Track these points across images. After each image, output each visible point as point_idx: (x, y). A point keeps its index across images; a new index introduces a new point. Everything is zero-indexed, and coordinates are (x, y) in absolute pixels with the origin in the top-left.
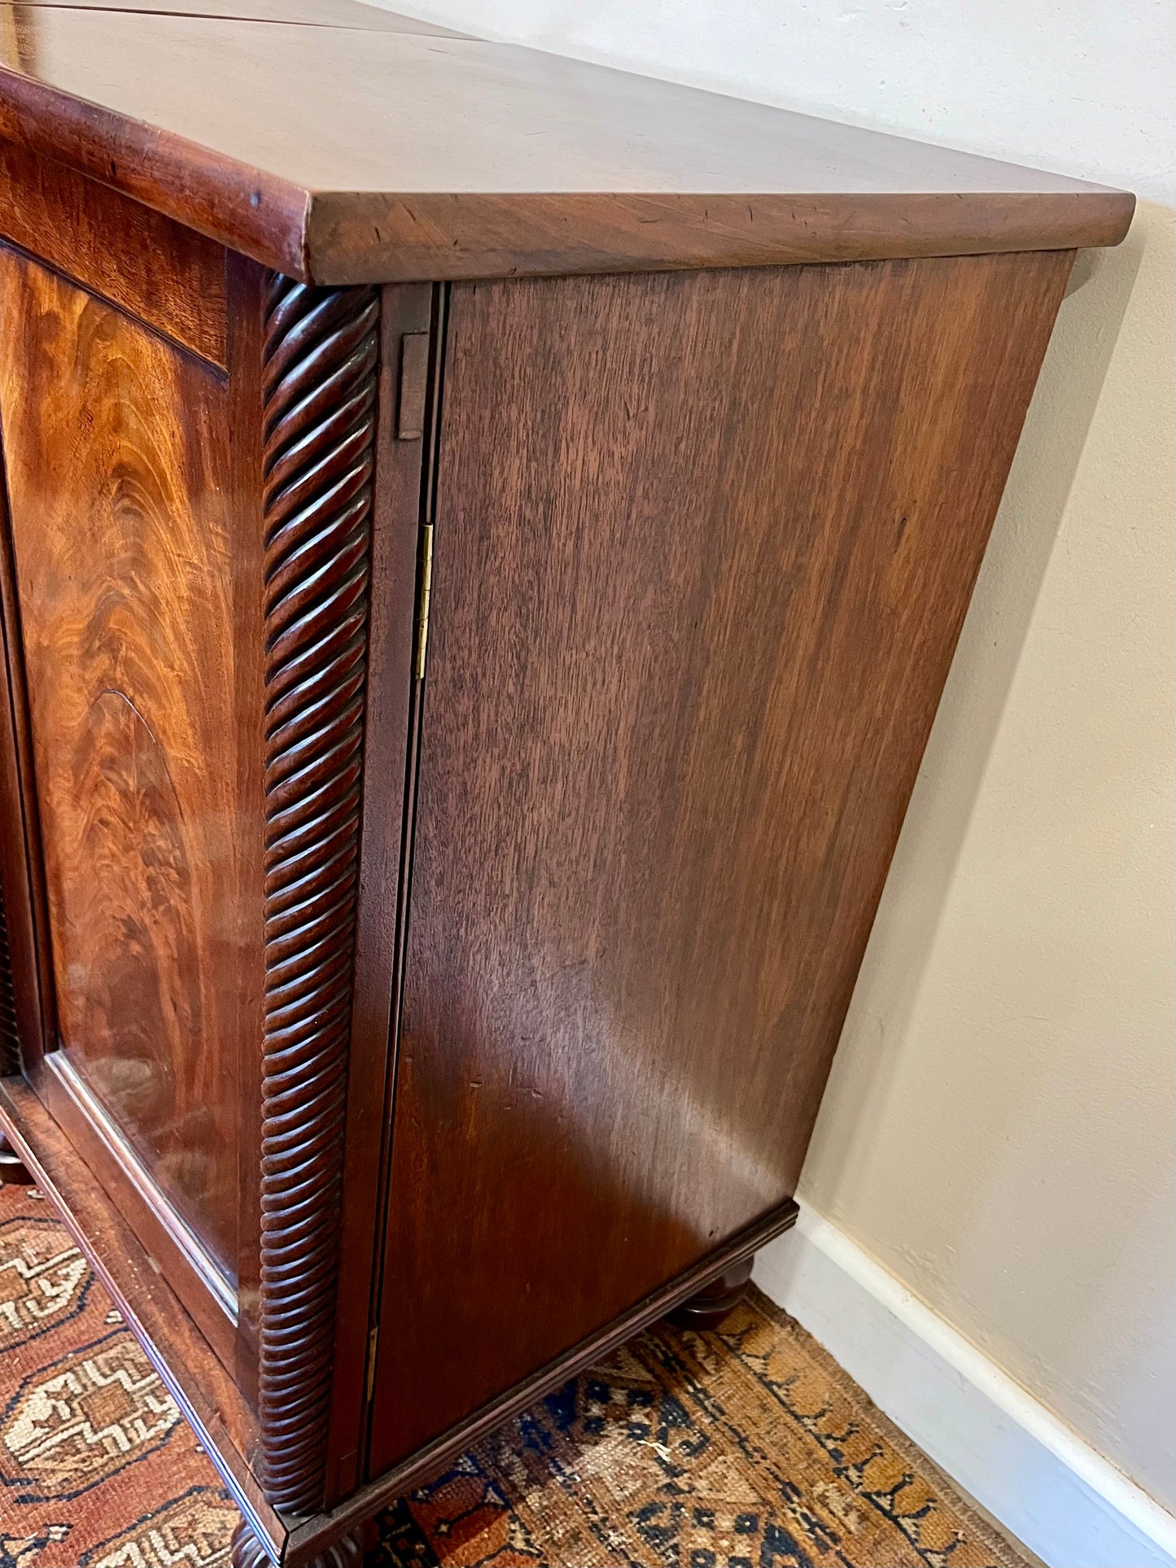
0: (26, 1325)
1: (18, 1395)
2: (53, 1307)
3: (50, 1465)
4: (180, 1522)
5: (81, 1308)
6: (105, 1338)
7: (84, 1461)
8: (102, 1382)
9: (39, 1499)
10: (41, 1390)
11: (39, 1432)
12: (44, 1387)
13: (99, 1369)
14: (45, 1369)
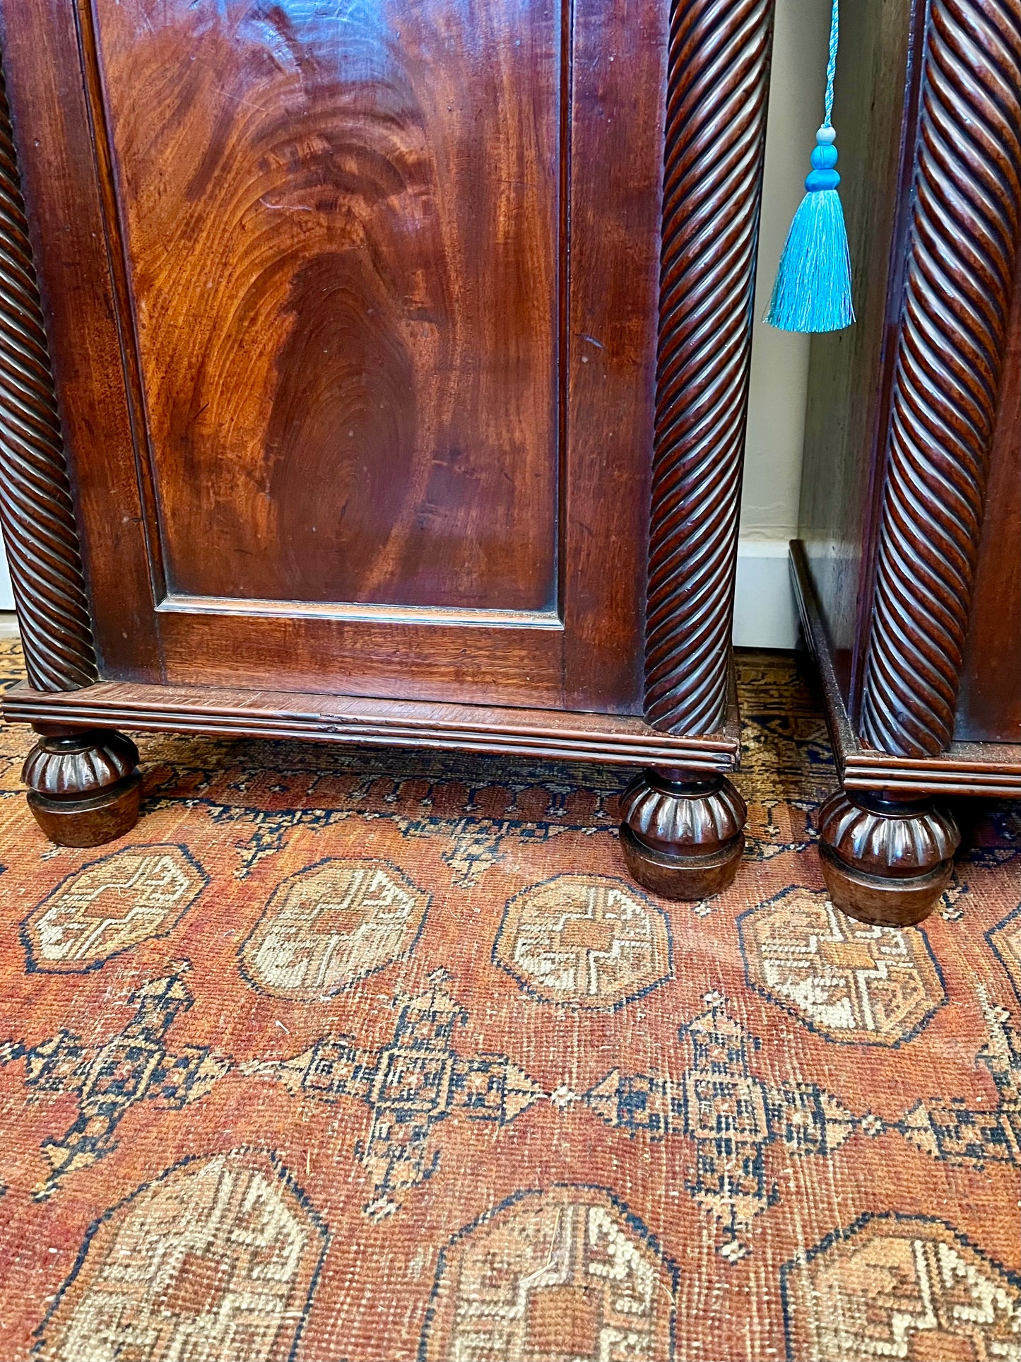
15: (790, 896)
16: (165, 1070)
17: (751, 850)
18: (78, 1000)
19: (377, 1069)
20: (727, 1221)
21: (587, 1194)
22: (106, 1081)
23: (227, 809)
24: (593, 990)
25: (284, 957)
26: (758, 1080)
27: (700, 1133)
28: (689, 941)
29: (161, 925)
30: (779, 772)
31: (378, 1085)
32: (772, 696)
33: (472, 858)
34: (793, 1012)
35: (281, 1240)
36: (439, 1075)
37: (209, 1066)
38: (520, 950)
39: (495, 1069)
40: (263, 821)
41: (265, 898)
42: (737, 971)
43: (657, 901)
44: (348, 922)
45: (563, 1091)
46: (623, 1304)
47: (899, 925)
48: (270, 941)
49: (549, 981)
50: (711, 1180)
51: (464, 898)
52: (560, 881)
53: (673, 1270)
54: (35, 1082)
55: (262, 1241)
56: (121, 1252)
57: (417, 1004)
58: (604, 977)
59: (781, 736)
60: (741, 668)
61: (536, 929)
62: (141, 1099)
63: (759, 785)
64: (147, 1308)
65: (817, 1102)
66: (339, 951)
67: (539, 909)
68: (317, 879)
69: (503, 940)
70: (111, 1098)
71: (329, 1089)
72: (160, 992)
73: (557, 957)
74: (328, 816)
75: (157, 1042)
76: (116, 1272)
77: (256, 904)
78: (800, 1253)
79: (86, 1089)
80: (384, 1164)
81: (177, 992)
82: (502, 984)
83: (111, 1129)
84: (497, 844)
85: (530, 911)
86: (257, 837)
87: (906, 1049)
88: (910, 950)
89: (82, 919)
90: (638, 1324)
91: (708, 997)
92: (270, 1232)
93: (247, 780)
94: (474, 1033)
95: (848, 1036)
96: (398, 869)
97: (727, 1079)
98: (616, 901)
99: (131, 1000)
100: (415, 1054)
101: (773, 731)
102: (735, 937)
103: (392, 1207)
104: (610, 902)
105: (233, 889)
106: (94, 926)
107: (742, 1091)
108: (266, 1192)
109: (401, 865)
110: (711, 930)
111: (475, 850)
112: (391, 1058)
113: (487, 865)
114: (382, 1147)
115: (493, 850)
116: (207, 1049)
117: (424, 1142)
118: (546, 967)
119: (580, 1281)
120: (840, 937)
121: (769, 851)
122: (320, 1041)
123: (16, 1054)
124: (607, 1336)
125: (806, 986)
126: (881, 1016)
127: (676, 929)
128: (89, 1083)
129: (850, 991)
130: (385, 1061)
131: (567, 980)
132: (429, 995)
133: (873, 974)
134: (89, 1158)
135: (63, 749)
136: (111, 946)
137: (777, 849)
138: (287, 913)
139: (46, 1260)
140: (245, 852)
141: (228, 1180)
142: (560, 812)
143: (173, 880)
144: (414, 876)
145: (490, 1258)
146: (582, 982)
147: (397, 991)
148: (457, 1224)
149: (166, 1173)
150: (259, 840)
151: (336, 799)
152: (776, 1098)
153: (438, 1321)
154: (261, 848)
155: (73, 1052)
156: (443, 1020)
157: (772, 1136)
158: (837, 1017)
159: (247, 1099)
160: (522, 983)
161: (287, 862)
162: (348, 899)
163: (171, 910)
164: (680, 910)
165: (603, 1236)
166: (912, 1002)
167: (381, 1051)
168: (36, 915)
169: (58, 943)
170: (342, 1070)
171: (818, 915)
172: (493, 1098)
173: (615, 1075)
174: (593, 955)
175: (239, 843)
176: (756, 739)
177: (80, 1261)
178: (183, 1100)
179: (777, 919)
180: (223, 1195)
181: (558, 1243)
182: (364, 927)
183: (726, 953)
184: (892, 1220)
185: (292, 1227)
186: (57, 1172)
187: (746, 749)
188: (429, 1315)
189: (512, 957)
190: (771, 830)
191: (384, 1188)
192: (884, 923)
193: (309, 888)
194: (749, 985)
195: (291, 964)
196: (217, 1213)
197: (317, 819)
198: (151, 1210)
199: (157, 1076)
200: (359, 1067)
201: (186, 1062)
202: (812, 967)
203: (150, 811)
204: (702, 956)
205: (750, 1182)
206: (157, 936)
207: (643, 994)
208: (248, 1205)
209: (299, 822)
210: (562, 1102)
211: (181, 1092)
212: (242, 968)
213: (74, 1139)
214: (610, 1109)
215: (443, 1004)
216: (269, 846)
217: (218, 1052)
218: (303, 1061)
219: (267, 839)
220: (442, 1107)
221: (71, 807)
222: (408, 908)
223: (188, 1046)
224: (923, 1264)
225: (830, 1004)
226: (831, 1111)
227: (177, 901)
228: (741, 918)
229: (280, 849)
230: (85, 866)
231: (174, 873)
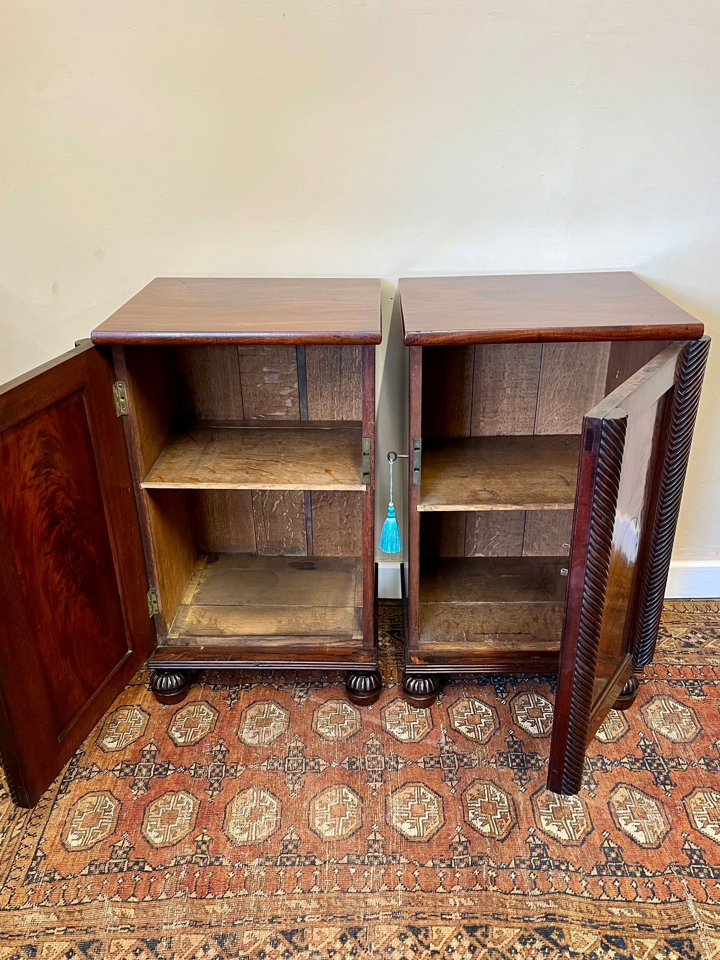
0: (493, 719)
1: (519, 727)
2: (490, 712)
3: (549, 728)
5: (494, 708)
6: (510, 707)
7: (551, 722)
8: (526, 712)
10: (520, 723)
11: (535, 727)
13: (520, 711)
14: (513, 720)
15: (395, 701)
16: (228, 770)
17: (385, 686)
18: (195, 754)
19: (285, 763)
20: (374, 788)
21: (342, 786)
22: (214, 774)
23: (215, 686)
24: (340, 736)
25: (251, 735)
26: (383, 755)
27: (369, 769)
28: (366, 718)
29: (209, 730)
30: (395, 656)
31: (286, 767)
32: (396, 622)
33: (300, 697)
34: (393, 736)
35: (272, 804)
36: (302, 763)
37: (239, 767)
38: (319, 726)
39: (316, 760)
40: (230, 689)
41: (239, 717)
42: (379, 726)
43: (357, 706)
44: (267, 722)
45: (334, 763)
46: (351, 806)
47: (424, 708)
48: (245, 730)
49: (328, 734)
50: (371, 780)
51: (300, 711)
52: (328, 702)
53: (362, 799)
54: (194, 776)
55: (267, 805)
56: (234, 811)
57: (292, 745)
58: (343, 732)
59: (397, 639)
60: (386, 608)
61: (323, 719)
62: (225, 777)
63: (389, 661)
64: (245, 821)
65: (397, 759)
66: (267, 732)
67: (323, 712)
68: (253, 709)
69: (313, 723)
70: (216, 778)
71: (274, 769)
72: (219, 749)
73: (330, 727)
74: (251, 686)
75: (223, 763)
76: (234, 815)
77: (237, 719)
78: (390, 793)
79: (209, 776)
80: (292, 786)
81: (223, 749)
82: (315, 736)
83: (220, 785)
84: (308, 692)
85: (320, 714)
86: (230, 696)
87: (421, 743)
88: (426, 715)
89: (184, 729)
90: (354, 809)
91: (371, 735)
92: (269, 803)
93: (219, 674)
94: (308, 751)
95: (406, 741)
96: (278, 703)
97: (375, 756)
98: (345, 708)
99: (211, 752)
100: (294, 758)
101: (395, 638)
102: (379, 716)
103: (296, 794)
104: (344, 708)
105: (228, 715)
106: (189, 731)
107: (379, 758)
108: (265, 795)
109: (279, 701)
110: (372, 715)
111: (301, 694)
112: (288, 760)
113: (305, 699)
114: (291, 782)
115: (306, 693)
116: (238, 763)
117: (301, 780)
118: (327, 730)
119: (341, 803)
120: (408, 713)
121: (390, 686)
122: (268, 758)
123: (185, 770)
124: (348, 813)
125: (397, 729)
126: (416, 735)
127: (363, 715)
128: (209, 775)
129: (409, 729)
130: (287, 761)
131: (333, 734)
132: (295, 742)
133: (415, 723)
134: (217, 792)
135: (167, 676)
136: (198, 737)
137: (393, 685)
138: (247, 721)
139: (217, 815)
140: (227, 702)
141: (255, 793)
142: (326, 677)
143: (208, 714)
144: (284, 705)
145: (321, 802)
146: (337, 734)
147: (286, 742)
148: (312, 796)
149: (238, 793)
150: (231, 697)
151: (251, 679)
152: (387, 759)
153: (311, 815)
154: (232, 700)
155: (201, 767)
156: (301, 748)
157: (385, 768)
158: (405, 736)
159: (253, 775)
160: (320, 736)
161: (242, 704)
162: (265, 715)
163: (211, 723)
164: (364, 708)
165: (346, 794)
166: (424, 730)
167: (285, 759)
168: (170, 729)
169: (180, 737)
170: (276, 764)
171: (403, 707)
172: (317, 767)
173: (347, 758)
174: (340, 725)
175: (225, 699)
176: (389, 641)
177: (225, 814)
178: (236, 776)
179: (391, 709)
180: (255, 796)
181: (336, 797)
182: (272, 724)
183: (376, 721)
184: (411, 783)
185: (273, 801)
186: (212, 796)
187: (386, 646)
188: (309, 814)
189: (317, 728)
190: (391, 679)
191: (293, 791)
192: (420, 708)
193: (252, 712)
194: (383, 730)
195: (254, 737)
196: (255, 800)
197: (247, 687)
198: (239, 801)
199: (227, 771)
200: (280, 763)
201: (233, 767)
202: (399, 723)
203: (190, 689)
204: (370, 722)
205: (380, 779)
206: (210, 732)
207: (354, 735)
208: (262, 798)
209: (242, 689)
210: (334, 766)
211: (235, 775)
212: (239, 739)
213: (211, 788)
214: (346, 766)
215: (299, 744)
216: (235, 699)
217: (241, 763)
218: (266, 763)
219: (233, 696)
220: (304, 771)
221: (171, 693)
222: (284, 716)
223: (232, 763)
224: (416, 791)
225: (403, 733)
226: (400, 761)
227: (212, 720)
228: (380, 710)
229: (239, 699)
230: (177, 711)
231: (207, 710)
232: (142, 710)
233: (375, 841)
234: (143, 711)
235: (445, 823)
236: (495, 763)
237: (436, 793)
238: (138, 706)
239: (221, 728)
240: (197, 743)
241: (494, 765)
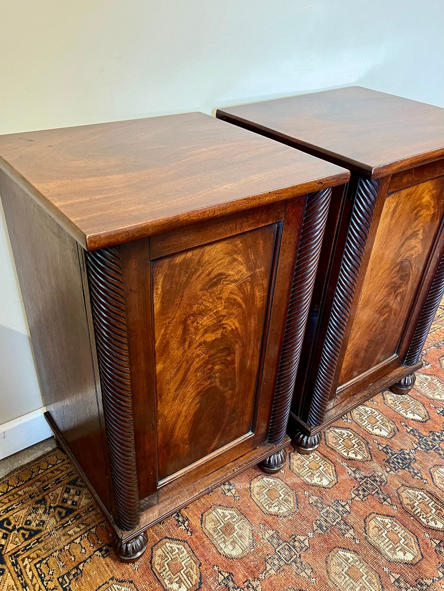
0: (357, 437)
1: (375, 435)
2: (350, 433)
3: (389, 427)
4: (393, 406)
5: (349, 428)
6: (356, 423)
7: (386, 422)
8: (367, 422)
9: (397, 428)
10: (373, 432)
11: (382, 430)
12: (372, 431)
13: (364, 423)
14: (367, 432)
15: (291, 457)
19: (279, 556)
20: (352, 537)
21: (335, 550)
24: (290, 507)
25: (231, 548)
26: (329, 506)
27: (333, 524)
28: (289, 482)
29: (196, 562)
31: (284, 559)
33: (229, 490)
36: (290, 548)
38: (267, 508)
39: (296, 539)
41: (204, 536)
42: (303, 483)
44: (230, 527)
45: (309, 534)
47: (314, 452)
48: (222, 545)
49: (281, 511)
50: (343, 531)
51: (242, 503)
52: (252, 483)
53: (355, 552)
57: (267, 536)
58: (288, 503)
61: (263, 500)
65: (340, 503)
67: (258, 494)
68: (207, 521)
69: (261, 508)
71: (279, 568)
72: (222, 577)
73: (275, 504)
75: (238, 588)
77: (205, 539)
78: (364, 534)
80: (304, 573)
81: (225, 575)
82: (274, 518)
84: (229, 482)
85: (257, 496)
87: (339, 481)
88: (320, 457)
89: (175, 577)
91: (305, 494)
94: (283, 534)
95: (331, 485)
96: (220, 505)
97: (326, 510)
98: (267, 481)
99: (220, 584)
100: (281, 547)
102: (294, 475)
103: (314, 579)
105: (195, 539)
106: (181, 576)
107: (330, 510)
109: (218, 503)
110: (290, 476)
112: (278, 552)
113: (234, 490)
114: (299, 570)
116: (248, 580)
117: (304, 563)
118: (277, 508)
119: (349, 565)
120: (308, 462)
122: (266, 560)
126: (330, 477)
127: (284, 481)
130: (279, 554)
131: (284, 509)
132: (266, 532)
133: (322, 468)
136: (195, 577)
138: (215, 536)
140: (181, 527)
143: (178, 549)
144: (225, 505)
145: (335, 574)
146: (286, 507)
147: (261, 536)
148: (325, 572)
150: (179, 521)
152: (335, 507)
154: (183, 523)
158: (325, 482)
160: (277, 516)
161: (194, 522)
162: (221, 522)
163: (191, 556)
164: (279, 475)
165: (344, 555)
167: (275, 552)
168: (164, 585)
169: (180, 587)
170: (276, 562)
172: (303, 545)
173: (313, 524)
174: (280, 499)
175: (177, 526)
179: (295, 465)
181: (341, 562)
182: (236, 527)
183: (297, 480)
184: (368, 518)
189: (267, 511)
191: (309, 577)
192: (311, 453)
193: (209, 526)
194: (308, 485)
200: (277, 559)
201: (249, 586)
204: (295, 484)
205: (348, 527)
206: (200, 566)
207: (297, 501)
210: (312, 536)
212: (226, 557)
214: (320, 531)
215: (271, 532)
217: (251, 579)
218: (269, 566)
219: (180, 519)
220: (298, 554)
222: (237, 515)
223: (243, 583)
224: (377, 523)
225: (322, 480)
226: (343, 504)
227: (188, 553)
228: (290, 469)
229: (187, 519)
230: (151, 563)
231: (175, 546)
232: (120, 582)
233: (397, 580)
234: (122, 581)
235: (416, 536)
236: (391, 470)
237: (388, 516)
238: (112, 579)
239: (203, 555)
240: (200, 583)
241: (392, 472)
